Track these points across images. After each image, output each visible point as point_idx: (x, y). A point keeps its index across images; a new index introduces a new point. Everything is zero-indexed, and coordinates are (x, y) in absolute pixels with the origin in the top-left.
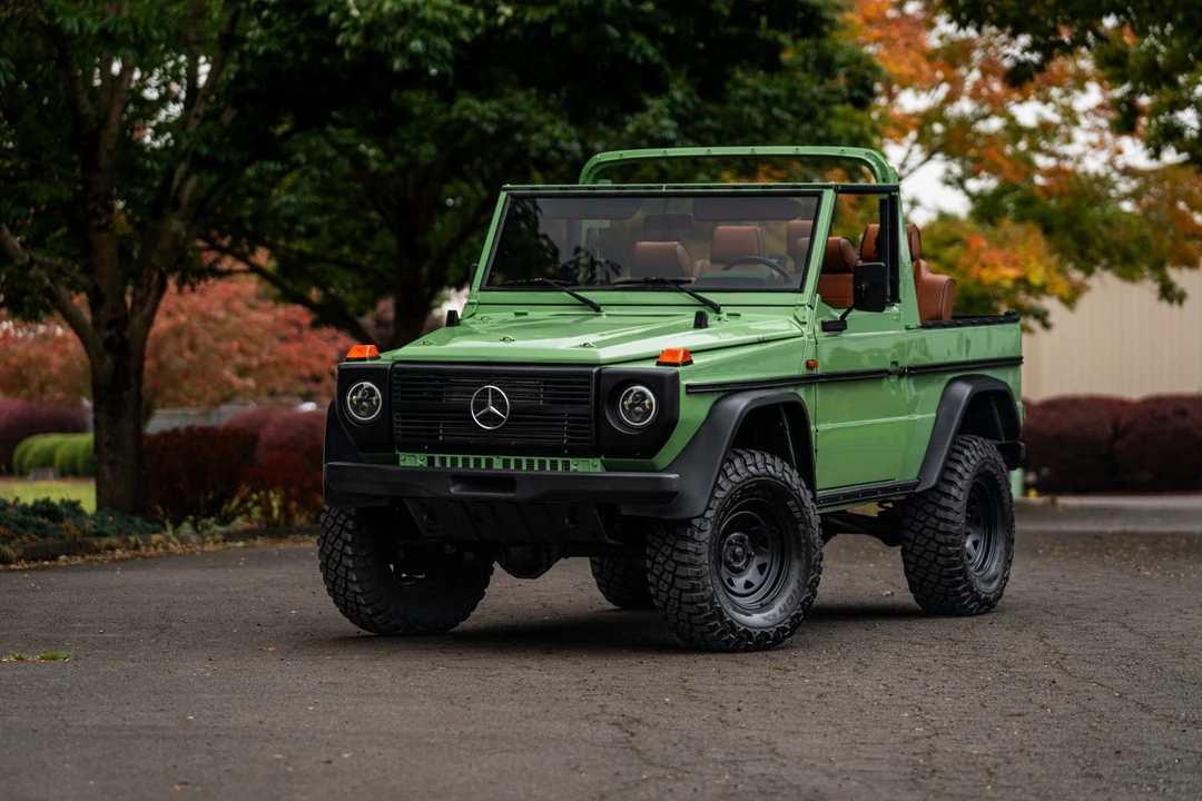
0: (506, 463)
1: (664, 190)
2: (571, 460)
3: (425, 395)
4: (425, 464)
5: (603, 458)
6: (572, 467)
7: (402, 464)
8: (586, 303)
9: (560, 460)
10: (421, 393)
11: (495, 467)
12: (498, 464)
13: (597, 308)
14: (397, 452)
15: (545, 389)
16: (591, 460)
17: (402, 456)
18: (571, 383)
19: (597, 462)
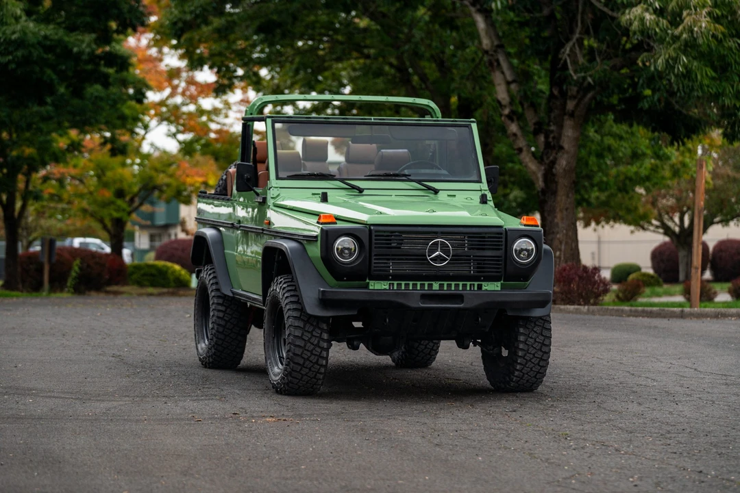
0: (441, 286)
1: (373, 121)
2: (483, 283)
3: (393, 245)
4: (387, 287)
5: (502, 282)
6: (484, 288)
7: (371, 288)
8: (353, 187)
9: (476, 283)
10: (391, 244)
11: (434, 289)
12: (436, 286)
13: (361, 190)
14: (368, 281)
15: (468, 241)
16: (495, 283)
17: (372, 283)
18: (484, 237)
19: (499, 284)
